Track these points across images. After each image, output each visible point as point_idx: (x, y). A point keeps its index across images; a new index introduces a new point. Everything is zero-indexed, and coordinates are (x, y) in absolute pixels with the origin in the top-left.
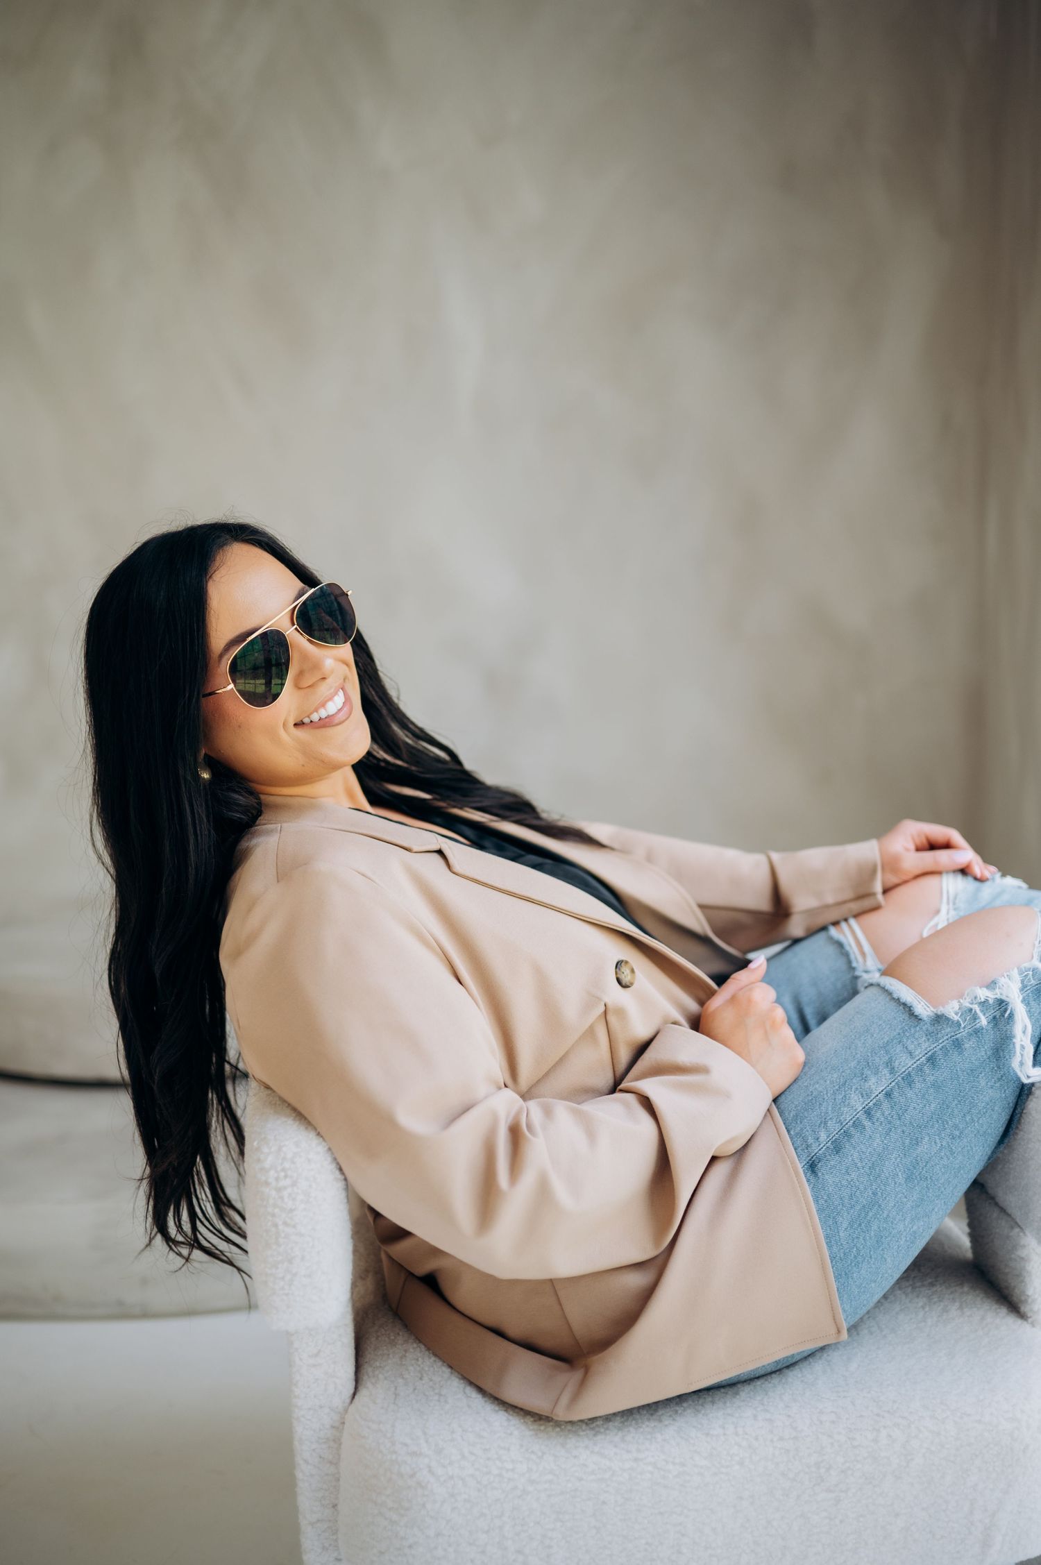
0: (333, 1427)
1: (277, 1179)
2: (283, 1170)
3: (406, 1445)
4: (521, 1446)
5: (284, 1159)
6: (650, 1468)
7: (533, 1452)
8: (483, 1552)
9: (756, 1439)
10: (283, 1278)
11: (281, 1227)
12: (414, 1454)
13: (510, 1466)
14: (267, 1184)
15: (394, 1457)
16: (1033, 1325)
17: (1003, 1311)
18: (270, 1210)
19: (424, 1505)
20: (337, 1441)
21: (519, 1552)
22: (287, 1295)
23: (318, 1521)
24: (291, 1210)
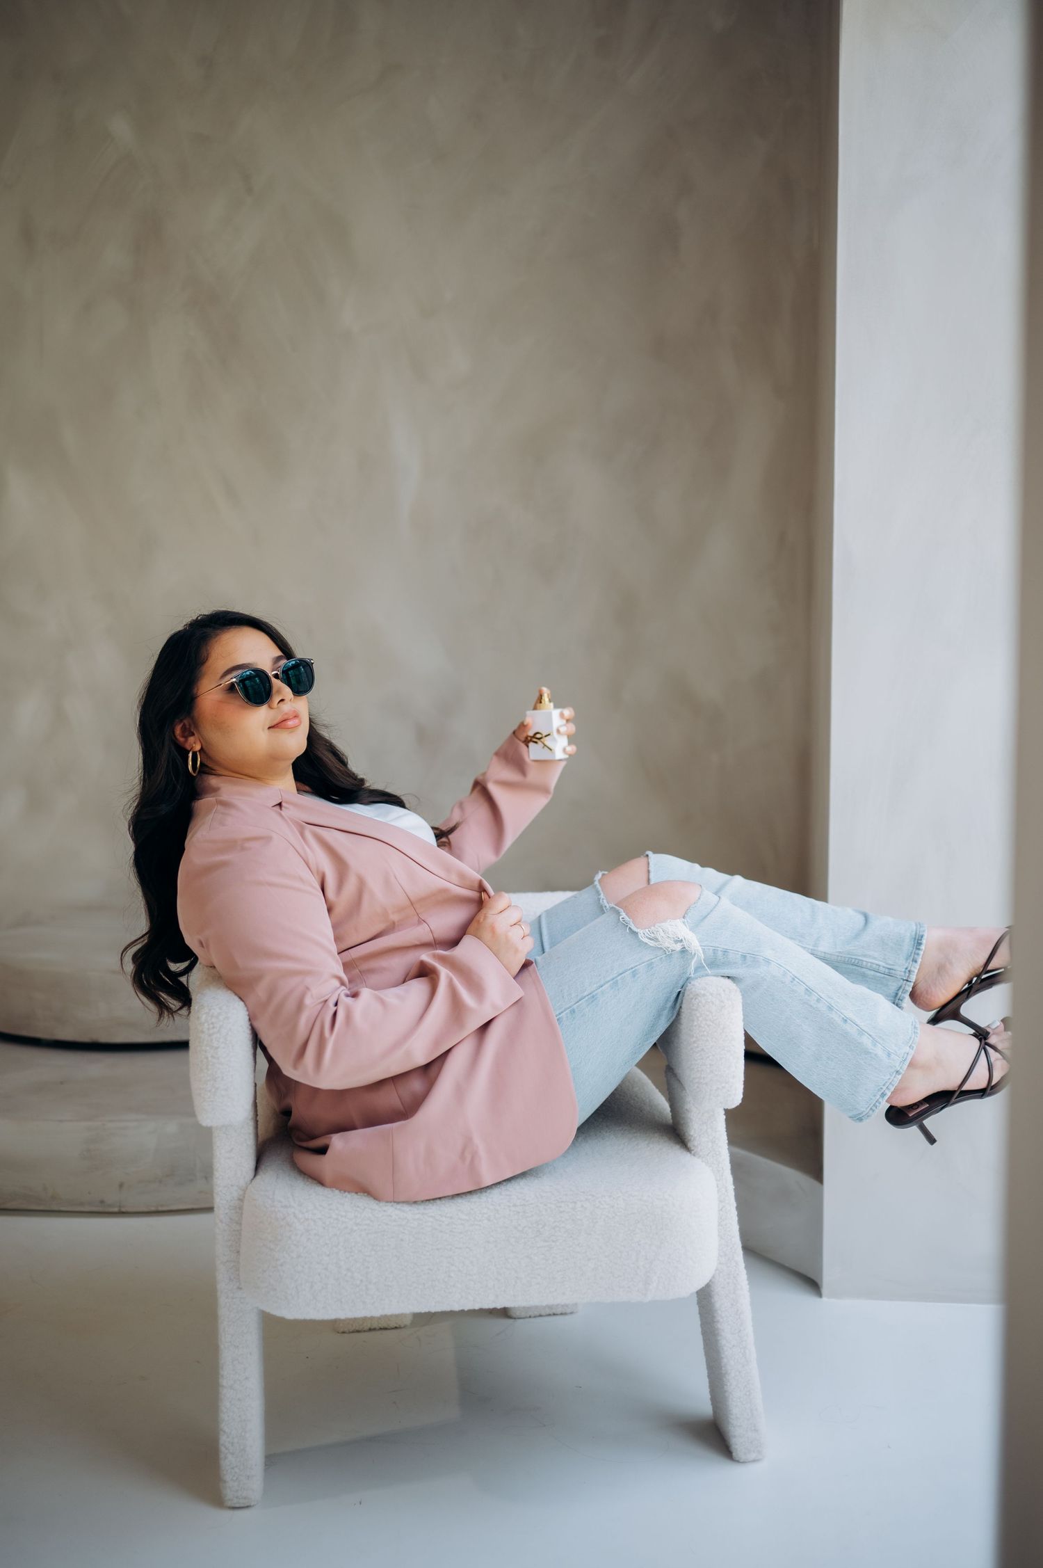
0: (239, 1199)
1: (209, 1029)
2: (212, 1023)
3: (280, 1202)
4: (352, 1203)
5: (212, 1016)
6: (431, 1219)
7: (358, 1207)
8: (326, 1269)
9: (500, 1205)
10: (210, 1091)
11: (210, 1059)
12: (286, 1207)
13: (344, 1214)
14: (203, 1032)
15: (273, 1209)
16: (694, 1155)
17: (678, 1147)
18: (203, 1048)
19: (290, 1238)
20: (241, 1208)
21: (348, 1270)
22: (212, 1101)
23: (227, 1261)
24: (217, 1048)
